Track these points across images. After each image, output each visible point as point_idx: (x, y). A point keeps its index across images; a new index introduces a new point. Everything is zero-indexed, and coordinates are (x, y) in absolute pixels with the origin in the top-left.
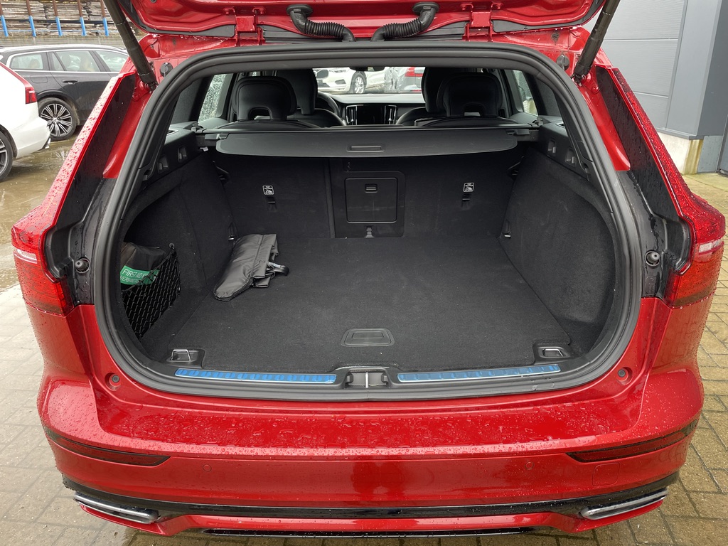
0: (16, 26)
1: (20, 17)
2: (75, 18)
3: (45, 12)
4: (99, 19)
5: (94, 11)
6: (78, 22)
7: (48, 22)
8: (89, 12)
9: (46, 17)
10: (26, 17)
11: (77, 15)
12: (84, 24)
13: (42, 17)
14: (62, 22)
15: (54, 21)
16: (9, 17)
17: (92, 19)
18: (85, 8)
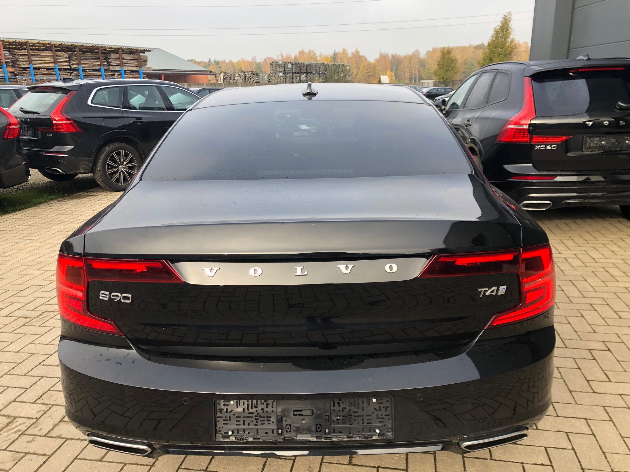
0: (42, 74)
1: (47, 66)
2: (97, 67)
3: (69, 61)
4: (117, 68)
5: (113, 62)
6: (98, 70)
7: (71, 70)
8: (108, 62)
9: (70, 66)
10: (52, 66)
11: (98, 65)
12: (104, 73)
13: (66, 66)
14: (84, 70)
15: (77, 70)
16: (37, 66)
17: (111, 68)
18: (105, 59)
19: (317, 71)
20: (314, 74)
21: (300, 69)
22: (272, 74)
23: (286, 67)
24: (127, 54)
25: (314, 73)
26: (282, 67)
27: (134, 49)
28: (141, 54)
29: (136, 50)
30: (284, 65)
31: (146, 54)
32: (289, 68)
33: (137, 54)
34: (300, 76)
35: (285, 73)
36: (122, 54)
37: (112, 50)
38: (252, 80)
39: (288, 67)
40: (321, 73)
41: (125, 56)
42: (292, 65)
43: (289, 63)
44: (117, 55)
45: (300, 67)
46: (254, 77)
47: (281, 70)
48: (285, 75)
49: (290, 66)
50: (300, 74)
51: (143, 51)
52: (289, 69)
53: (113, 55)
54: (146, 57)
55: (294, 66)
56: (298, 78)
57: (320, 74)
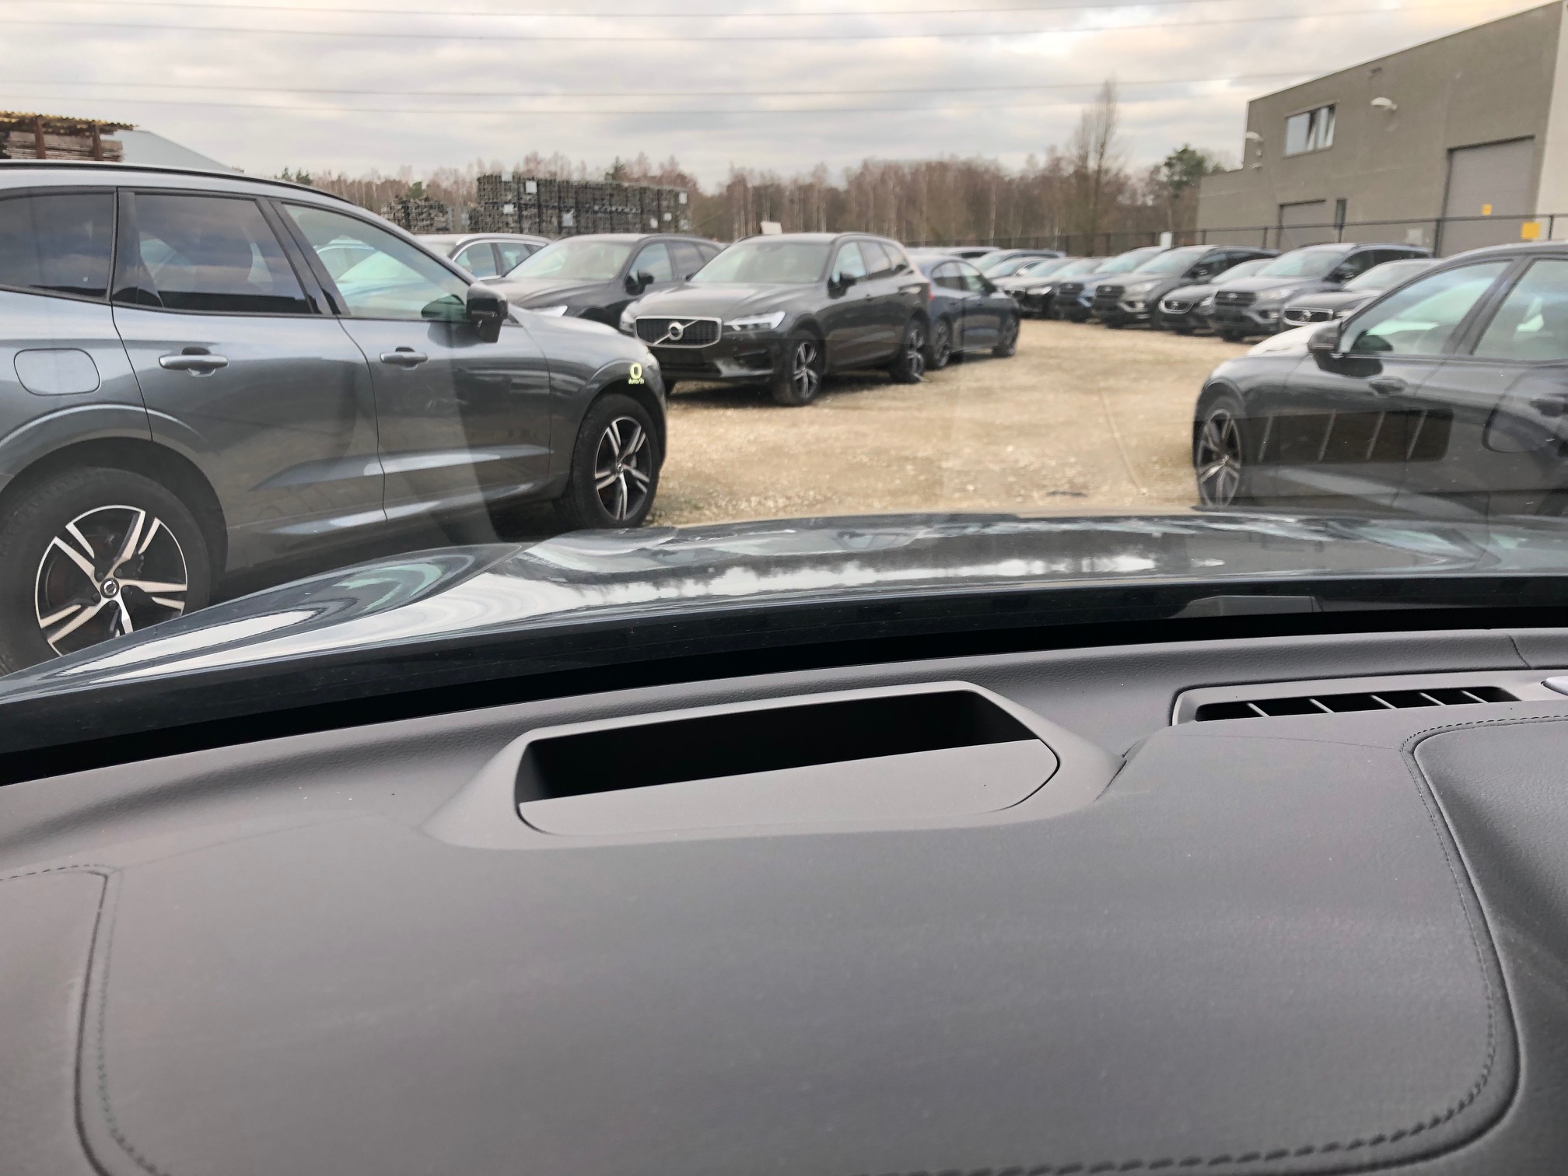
19: (603, 205)
20: (596, 212)
21: (560, 198)
22: (482, 209)
23: (522, 190)
24: (59, 134)
25: (596, 208)
26: (510, 190)
27: (81, 122)
28: (103, 137)
29: (87, 123)
30: (514, 186)
31: (118, 136)
32: (529, 194)
33: (88, 137)
34: (560, 217)
35: (520, 206)
36: (47, 133)
37: (13, 121)
38: (428, 222)
39: (528, 191)
40: (614, 209)
41: (50, 140)
42: (538, 185)
43: (529, 180)
44: (31, 137)
45: (559, 192)
46: (432, 216)
47: (509, 197)
48: (520, 210)
49: (532, 187)
50: (560, 211)
51: (107, 128)
52: (529, 197)
53: (15, 136)
54: (118, 145)
55: (543, 189)
56: (555, 221)
57: (611, 212)
